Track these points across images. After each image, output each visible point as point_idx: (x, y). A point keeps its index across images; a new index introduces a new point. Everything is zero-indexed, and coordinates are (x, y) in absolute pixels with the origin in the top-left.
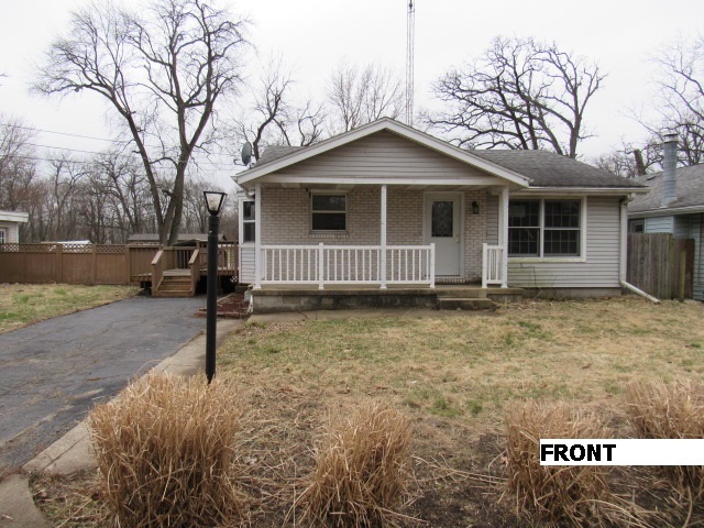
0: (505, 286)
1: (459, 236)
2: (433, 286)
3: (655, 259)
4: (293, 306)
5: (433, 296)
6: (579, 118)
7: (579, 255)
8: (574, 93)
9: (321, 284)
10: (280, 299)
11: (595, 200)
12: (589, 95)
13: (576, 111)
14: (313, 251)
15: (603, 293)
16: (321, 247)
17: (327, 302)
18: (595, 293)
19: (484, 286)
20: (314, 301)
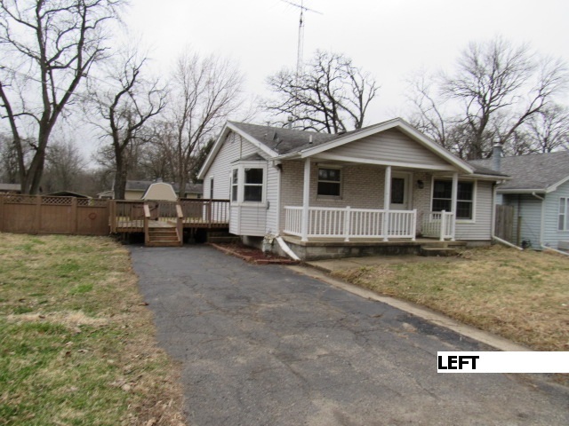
0: (453, 240)
1: (407, 203)
2: (414, 240)
3: (505, 222)
4: (332, 254)
5: (418, 247)
6: (362, 115)
7: (471, 218)
8: (360, 98)
9: (347, 237)
10: (325, 249)
11: (482, 183)
12: (369, 100)
13: (361, 109)
14: (343, 212)
15: (482, 244)
16: (348, 209)
17: (355, 251)
18: (478, 244)
19: (442, 240)
20: (347, 251)
